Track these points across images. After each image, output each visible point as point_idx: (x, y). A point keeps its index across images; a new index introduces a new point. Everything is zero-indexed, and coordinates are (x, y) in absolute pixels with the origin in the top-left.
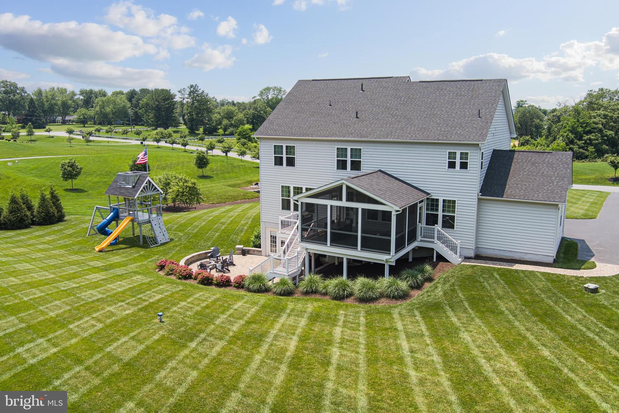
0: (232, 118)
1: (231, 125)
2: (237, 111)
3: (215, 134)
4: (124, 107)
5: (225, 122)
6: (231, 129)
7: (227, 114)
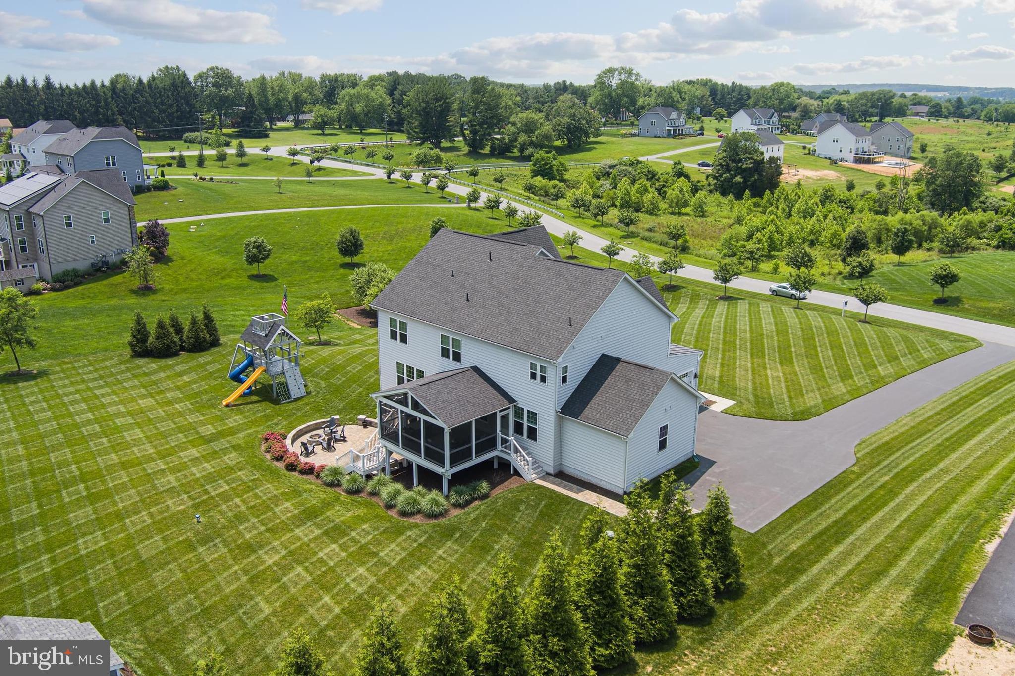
0: (532, 131)
1: (532, 144)
2: (541, 121)
3: (508, 154)
4: (381, 105)
5: (523, 138)
6: (530, 150)
7: (526, 125)
